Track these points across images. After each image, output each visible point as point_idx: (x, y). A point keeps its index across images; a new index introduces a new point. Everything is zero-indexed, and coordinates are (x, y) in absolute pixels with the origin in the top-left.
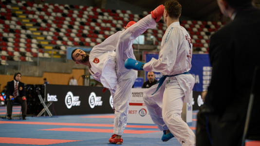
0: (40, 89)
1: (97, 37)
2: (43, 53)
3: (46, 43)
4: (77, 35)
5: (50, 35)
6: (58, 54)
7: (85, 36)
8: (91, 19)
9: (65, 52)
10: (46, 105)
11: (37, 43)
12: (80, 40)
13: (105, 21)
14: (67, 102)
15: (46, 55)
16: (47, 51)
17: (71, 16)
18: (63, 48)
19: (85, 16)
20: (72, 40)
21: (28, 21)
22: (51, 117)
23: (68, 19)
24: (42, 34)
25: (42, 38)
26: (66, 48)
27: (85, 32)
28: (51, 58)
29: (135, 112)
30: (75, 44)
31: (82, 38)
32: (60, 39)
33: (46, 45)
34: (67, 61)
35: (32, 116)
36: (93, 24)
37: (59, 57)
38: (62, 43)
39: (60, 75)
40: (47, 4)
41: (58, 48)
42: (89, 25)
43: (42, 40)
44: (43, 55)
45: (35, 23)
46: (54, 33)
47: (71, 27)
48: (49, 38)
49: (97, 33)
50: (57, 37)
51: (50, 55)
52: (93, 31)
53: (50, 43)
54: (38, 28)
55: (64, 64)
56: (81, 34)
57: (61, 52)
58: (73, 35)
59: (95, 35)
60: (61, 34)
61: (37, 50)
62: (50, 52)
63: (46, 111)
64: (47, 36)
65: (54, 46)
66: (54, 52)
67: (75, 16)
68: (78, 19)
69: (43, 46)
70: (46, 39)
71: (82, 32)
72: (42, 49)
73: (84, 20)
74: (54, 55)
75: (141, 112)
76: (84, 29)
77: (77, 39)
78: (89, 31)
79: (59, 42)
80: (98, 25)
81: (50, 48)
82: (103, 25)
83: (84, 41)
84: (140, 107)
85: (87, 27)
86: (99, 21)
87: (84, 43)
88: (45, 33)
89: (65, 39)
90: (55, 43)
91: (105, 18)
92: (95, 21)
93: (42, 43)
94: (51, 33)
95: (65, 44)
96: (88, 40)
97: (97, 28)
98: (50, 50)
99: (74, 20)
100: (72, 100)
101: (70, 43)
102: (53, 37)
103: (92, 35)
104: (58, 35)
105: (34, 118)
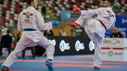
1: (81, 4)
3: (48, 9)
4: (68, 3)
6: (55, 15)
7: (73, 4)
9: (60, 14)
12: (70, 6)
14: (61, 47)
15: (48, 16)
16: (48, 14)
18: (59, 12)
20: (64, 6)
24: (45, 3)
26: (61, 12)
27: (73, 1)
28: (51, 18)
30: (67, 9)
32: (57, 6)
34: (61, 20)
35: (38, 57)
37: (56, 18)
38: (58, 8)
41: (55, 12)
46: (53, 2)
48: (50, 5)
49: (81, 1)
50: (55, 5)
51: (50, 16)
52: (79, 0)
53: (51, 8)
55: (60, 22)
56: (70, 3)
57: (58, 15)
58: (65, 3)
60: (57, 3)
64: (48, 4)
65: (53, 10)
66: (53, 14)
70: (47, 6)
71: (71, 1)
74: (53, 16)
77: (68, 6)
78: (76, 0)
79: (56, 8)
81: (50, 12)
83: (73, 7)
88: (47, 2)
89: (60, 6)
94: (51, 2)
95: (60, 9)
96: (75, 6)
100: (64, 46)
101: (63, 8)
102: (52, 5)
103: (78, 3)
104: (55, 3)
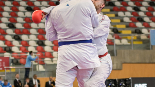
0: (124, 84)
2: (120, 39)
3: (124, 26)
5: (127, 16)
6: (139, 39)
9: (148, 36)
11: (112, 27)
15: (124, 42)
16: (125, 37)
18: (145, 31)
24: (117, 15)
25: (118, 21)
26: (149, 31)
28: (131, 45)
32: (140, 20)
33: (123, 29)
34: (151, 47)
37: (141, 43)
38: (143, 25)
39: (143, 65)
41: (138, 32)
43: (118, 24)
44: (121, 42)
46: (132, 13)
47: (153, 4)
48: (127, 20)
50: (136, 18)
51: (129, 41)
53: (128, 26)
55: (148, 51)
57: (143, 37)
60: (141, 14)
61: (113, 37)
62: (129, 38)
64: (123, 17)
65: (134, 29)
66: (134, 37)
69: (119, 31)
70: (122, 21)
72: (119, 34)
74: (134, 40)
79: (139, 25)
81: (129, 32)
88: (121, 14)
89: (147, 19)
90: (135, 26)
93: (118, 27)
94: (128, 14)
95: (147, 26)
98: (129, 35)
101: (153, 24)
102: (131, 19)
104: (138, 15)
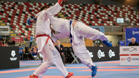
1: (99, 21)
4: (88, 20)
7: (92, 20)
8: (95, 11)
10: (76, 58)
13: (102, 12)
17: (84, 10)
19: (91, 10)
20: (85, 22)
21: (61, 14)
22: (79, 64)
23: (82, 11)
27: (92, 18)
29: (125, 59)
31: (90, 21)
35: (68, 64)
36: (95, 14)
40: (70, 4)
42: (94, 14)
45: (65, 15)
46: (75, 19)
47: (84, 16)
49: (98, 18)
52: (96, 17)
54: (67, 17)
56: (90, 19)
58: (85, 20)
59: (97, 19)
60: (79, 20)
63: (75, 61)
67: (85, 10)
68: (88, 11)
71: (90, 18)
73: (91, 12)
75: (128, 59)
76: (91, 16)
77: (88, 22)
78: (94, 18)
80: (99, 14)
82: (101, 14)
84: (127, 57)
85: (92, 15)
86: (99, 12)
87: (92, 24)
91: (102, 10)
92: (96, 12)
96: (93, 22)
97: (98, 16)
99: (85, 12)
103: (96, 19)
105: (70, 65)
